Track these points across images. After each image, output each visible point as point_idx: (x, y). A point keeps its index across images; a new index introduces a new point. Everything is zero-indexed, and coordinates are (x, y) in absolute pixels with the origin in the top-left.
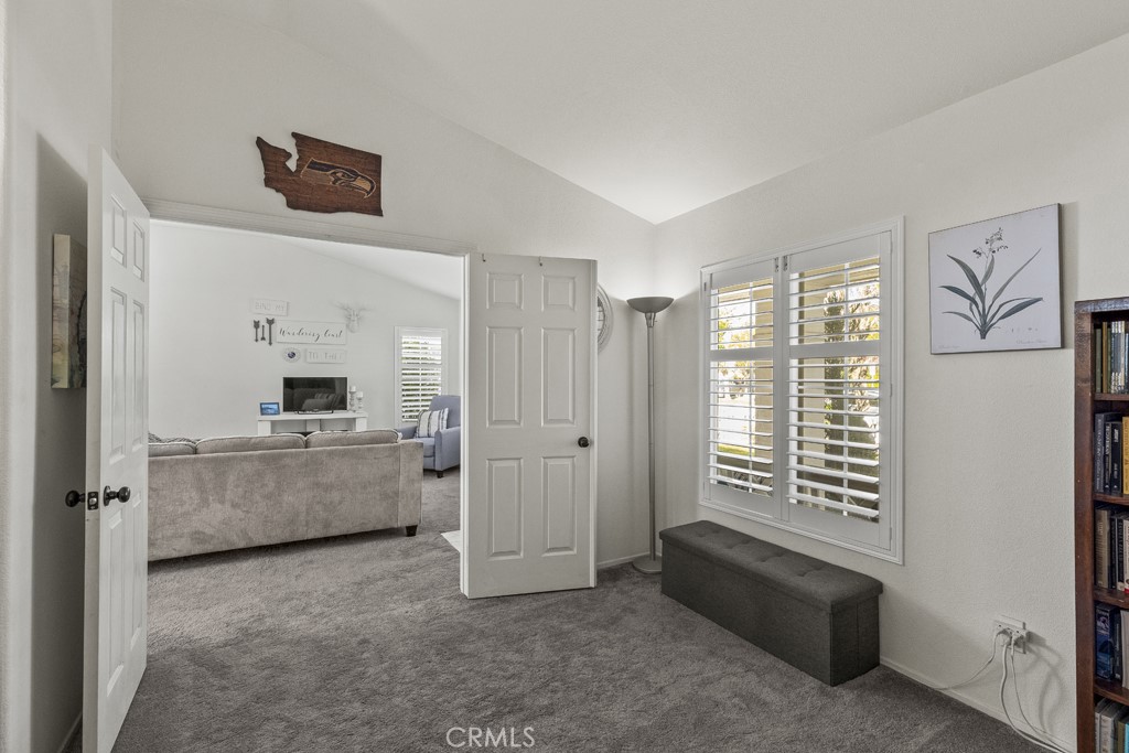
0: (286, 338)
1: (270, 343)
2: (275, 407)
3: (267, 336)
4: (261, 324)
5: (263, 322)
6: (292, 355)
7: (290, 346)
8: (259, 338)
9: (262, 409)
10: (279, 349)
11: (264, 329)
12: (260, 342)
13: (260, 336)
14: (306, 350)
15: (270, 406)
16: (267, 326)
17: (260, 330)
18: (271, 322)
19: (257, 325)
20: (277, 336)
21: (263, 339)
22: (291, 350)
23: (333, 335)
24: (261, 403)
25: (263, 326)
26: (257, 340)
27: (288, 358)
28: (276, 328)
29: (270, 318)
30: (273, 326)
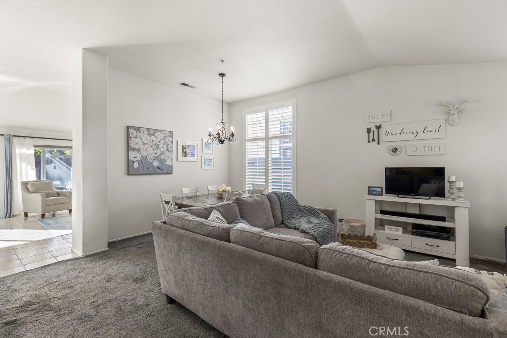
0: (391, 138)
1: (379, 143)
2: (379, 190)
3: (376, 138)
4: (372, 130)
5: (373, 128)
6: (395, 151)
7: (393, 144)
8: (371, 140)
9: (369, 191)
10: (385, 147)
11: (374, 134)
12: (371, 142)
13: (371, 138)
14: (406, 146)
15: (376, 189)
16: (376, 131)
17: (371, 134)
18: (378, 127)
19: (369, 131)
20: (383, 137)
21: (373, 140)
22: (394, 147)
23: (431, 131)
24: (369, 187)
25: (373, 131)
26: (369, 142)
27: (392, 153)
28: (382, 131)
29: (378, 125)
30: (380, 130)
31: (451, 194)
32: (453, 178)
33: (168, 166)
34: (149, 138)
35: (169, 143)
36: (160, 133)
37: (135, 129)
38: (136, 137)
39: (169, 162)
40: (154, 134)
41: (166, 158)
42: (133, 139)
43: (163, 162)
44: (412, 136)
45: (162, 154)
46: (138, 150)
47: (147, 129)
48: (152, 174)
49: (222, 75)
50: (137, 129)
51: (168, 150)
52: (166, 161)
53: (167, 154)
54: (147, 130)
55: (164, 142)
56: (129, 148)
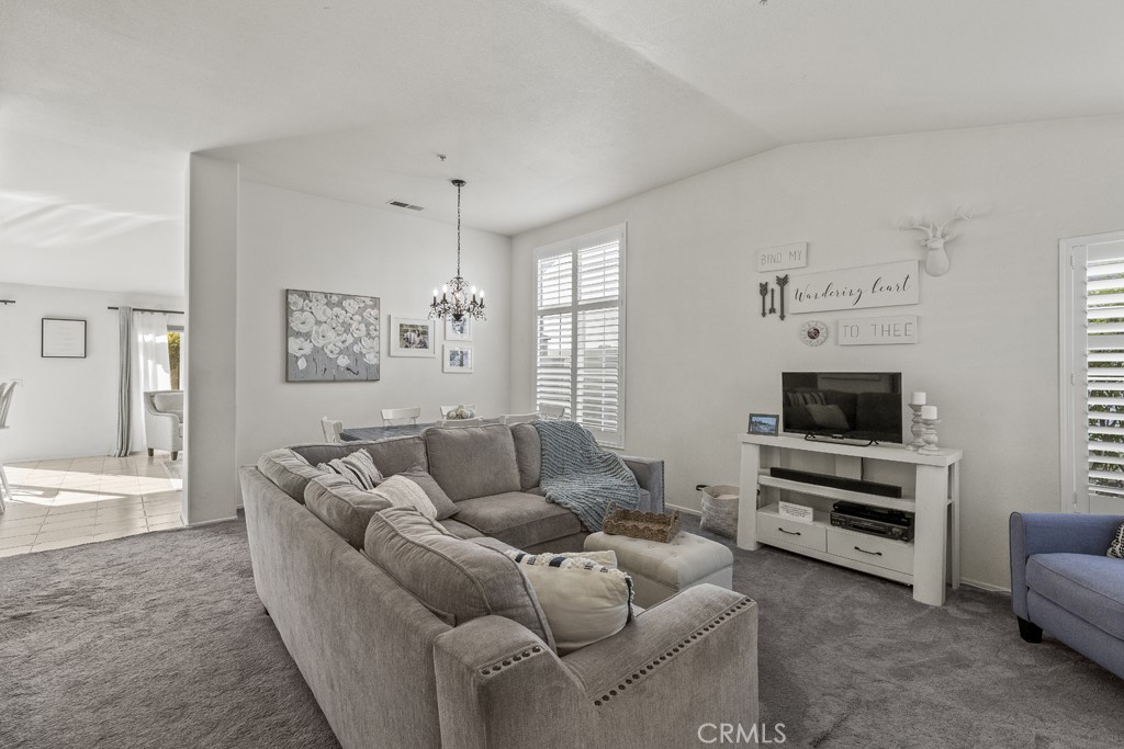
0: (806, 305)
1: (782, 317)
2: (772, 422)
3: (777, 306)
4: (769, 288)
5: (773, 285)
6: (814, 334)
7: (811, 318)
8: (767, 311)
9: (751, 422)
10: (795, 325)
11: (774, 296)
12: (769, 316)
13: (768, 306)
14: (837, 323)
15: (764, 420)
16: (777, 289)
17: (768, 297)
18: (783, 282)
19: (764, 289)
20: (792, 305)
21: (772, 310)
22: (813, 325)
23: (889, 288)
24: (751, 416)
25: (773, 290)
26: (764, 314)
27: (808, 339)
28: (790, 289)
29: (782, 276)
30: (786, 287)
31: (917, 434)
32: (921, 398)
33: (368, 367)
34: (329, 310)
35: (372, 320)
36: (352, 301)
37: (301, 296)
38: (302, 310)
39: (370, 359)
40: (339, 304)
41: (364, 351)
42: (297, 314)
43: (358, 358)
44: (848, 302)
45: (355, 343)
46: (307, 336)
47: (326, 295)
48: (334, 381)
49: (458, 183)
50: (305, 295)
51: (368, 334)
52: (364, 356)
53: (366, 342)
54: (326, 297)
55: (360, 318)
56: (288, 331)
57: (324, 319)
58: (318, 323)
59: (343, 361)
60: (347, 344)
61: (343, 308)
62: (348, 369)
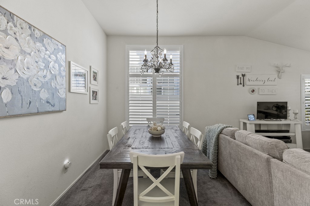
0: (251, 83)
1: (244, 86)
3: (242, 82)
4: (240, 77)
5: (241, 76)
6: (253, 91)
7: (252, 87)
8: (239, 84)
10: (247, 89)
11: (241, 79)
13: (239, 82)
14: (259, 88)
17: (239, 80)
18: (243, 76)
19: (238, 77)
20: (247, 82)
21: (241, 84)
22: (253, 89)
23: (271, 81)
25: (241, 78)
26: (238, 85)
27: (251, 92)
28: (246, 78)
29: (243, 74)
31: (288, 117)
32: (289, 108)
33: (60, 100)
35: (62, 63)
36: (49, 41)
37: (5, 15)
38: (5, 32)
39: (61, 93)
40: (41, 40)
43: (54, 92)
44: (262, 83)
45: (52, 79)
46: (11, 64)
47: (29, 25)
50: (9, 16)
51: (60, 73)
52: (58, 90)
53: (59, 80)
54: (29, 28)
55: (55, 58)
57: (28, 50)
58: (23, 52)
59: (44, 95)
60: (47, 79)
61: (44, 46)
62: (48, 102)
